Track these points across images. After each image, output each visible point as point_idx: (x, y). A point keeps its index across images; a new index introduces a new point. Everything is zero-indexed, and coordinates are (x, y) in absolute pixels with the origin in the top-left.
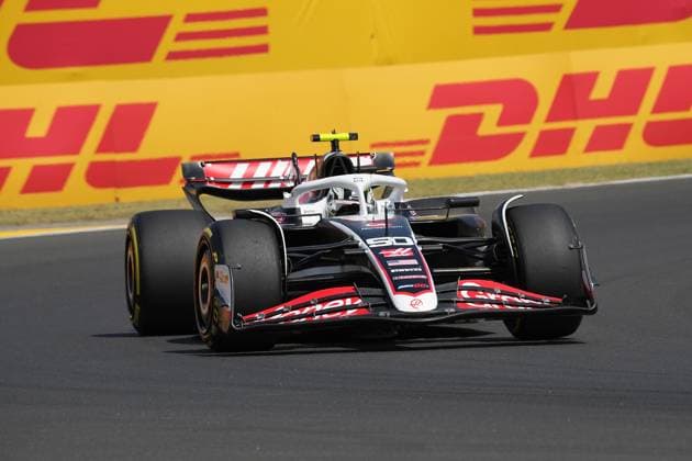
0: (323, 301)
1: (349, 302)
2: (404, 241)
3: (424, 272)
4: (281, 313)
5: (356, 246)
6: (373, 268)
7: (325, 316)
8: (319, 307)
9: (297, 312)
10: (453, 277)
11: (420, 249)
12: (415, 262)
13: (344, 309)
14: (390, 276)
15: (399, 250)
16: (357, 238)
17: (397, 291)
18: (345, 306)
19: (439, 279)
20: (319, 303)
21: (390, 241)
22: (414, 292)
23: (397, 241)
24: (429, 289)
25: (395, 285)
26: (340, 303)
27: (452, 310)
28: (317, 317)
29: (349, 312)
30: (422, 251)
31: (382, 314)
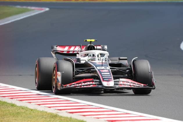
0: (84, 82)
1: (91, 83)
2: (107, 68)
3: (111, 76)
4: (73, 85)
5: (94, 69)
6: (98, 75)
7: (85, 86)
8: (83, 84)
9: (78, 85)
10: (119, 78)
11: (110, 70)
12: (109, 73)
13: (90, 85)
14: (102, 77)
15: (105, 70)
16: (95, 67)
17: (103, 81)
18: (90, 84)
19: (115, 78)
20: (83, 83)
21: (103, 68)
22: (108, 81)
23: (105, 68)
24: (112, 80)
25: (103, 79)
26: (89, 83)
27: (118, 86)
28: (83, 87)
29: (91, 86)
30: (111, 71)
31: (99, 86)
